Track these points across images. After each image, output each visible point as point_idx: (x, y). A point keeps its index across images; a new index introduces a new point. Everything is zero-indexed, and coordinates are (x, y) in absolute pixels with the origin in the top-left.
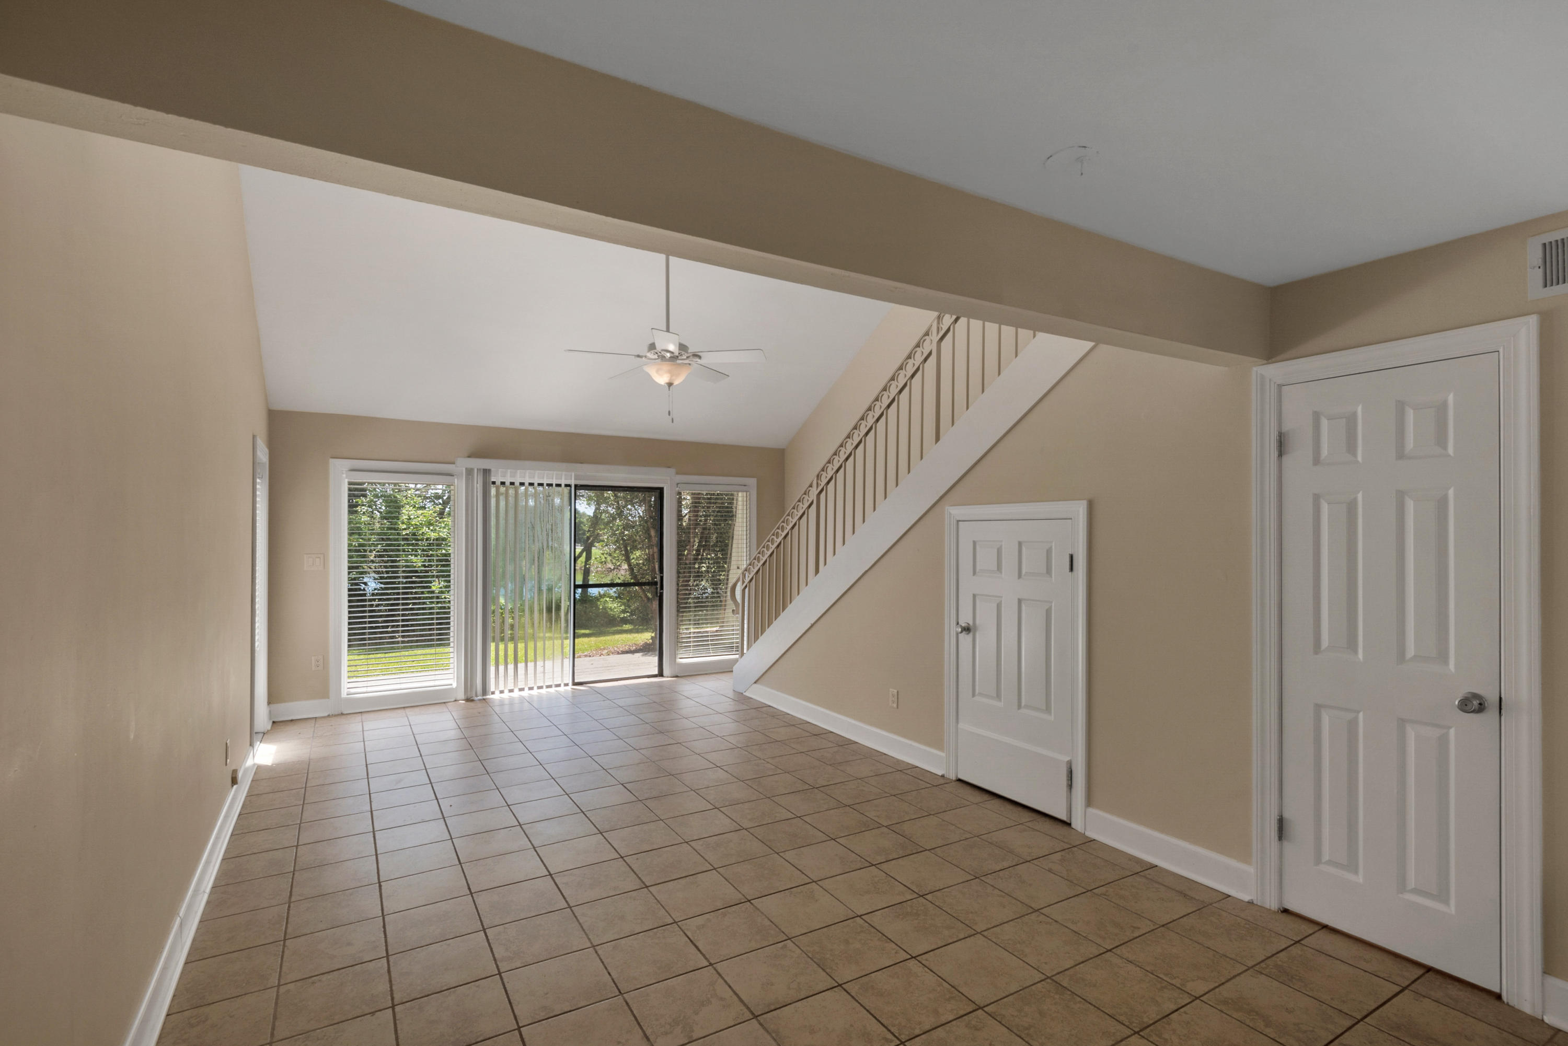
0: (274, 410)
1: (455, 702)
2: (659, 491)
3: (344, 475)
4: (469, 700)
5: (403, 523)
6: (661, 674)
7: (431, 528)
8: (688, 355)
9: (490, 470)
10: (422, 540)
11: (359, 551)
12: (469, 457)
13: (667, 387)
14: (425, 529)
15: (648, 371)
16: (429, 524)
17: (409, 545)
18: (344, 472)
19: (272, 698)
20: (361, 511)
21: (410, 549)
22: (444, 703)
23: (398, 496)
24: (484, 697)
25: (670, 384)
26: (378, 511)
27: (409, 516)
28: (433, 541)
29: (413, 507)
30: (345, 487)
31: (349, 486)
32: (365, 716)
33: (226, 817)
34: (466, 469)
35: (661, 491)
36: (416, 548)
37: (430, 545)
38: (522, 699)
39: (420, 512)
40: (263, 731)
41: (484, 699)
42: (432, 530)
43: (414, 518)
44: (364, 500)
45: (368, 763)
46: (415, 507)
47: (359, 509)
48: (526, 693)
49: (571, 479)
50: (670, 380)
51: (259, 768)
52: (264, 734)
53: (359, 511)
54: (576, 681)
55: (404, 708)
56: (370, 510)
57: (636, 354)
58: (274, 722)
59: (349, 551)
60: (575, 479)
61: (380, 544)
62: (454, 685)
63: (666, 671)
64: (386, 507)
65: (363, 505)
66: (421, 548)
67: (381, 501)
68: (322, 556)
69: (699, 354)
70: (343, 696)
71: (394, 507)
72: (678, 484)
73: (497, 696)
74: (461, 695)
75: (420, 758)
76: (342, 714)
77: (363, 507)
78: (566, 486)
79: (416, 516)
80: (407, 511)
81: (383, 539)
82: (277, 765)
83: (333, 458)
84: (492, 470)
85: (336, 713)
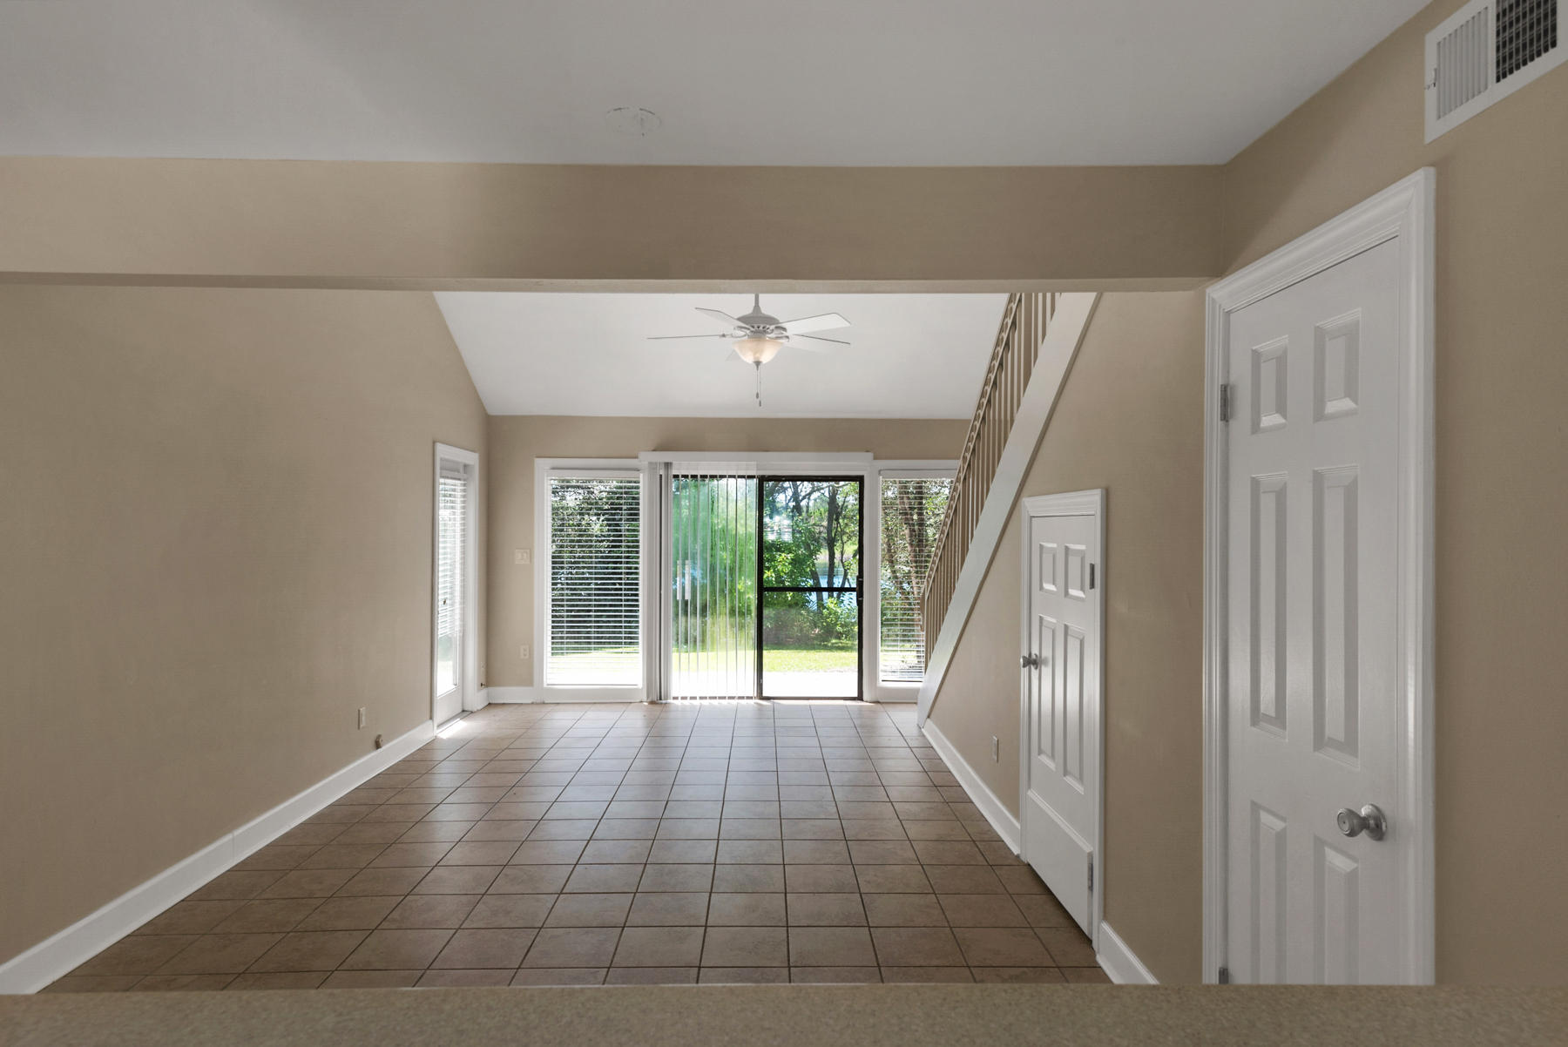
0: (493, 416)
1: (639, 704)
3: (546, 474)
4: (652, 703)
6: (860, 698)
9: (671, 464)
12: (654, 450)
18: (547, 470)
22: (630, 703)
24: (666, 701)
25: (759, 364)
30: (548, 485)
32: (558, 707)
34: (649, 463)
35: (860, 479)
38: (700, 707)
40: (471, 710)
41: (665, 703)
48: (707, 702)
52: (472, 713)
54: (762, 695)
55: (594, 703)
57: (721, 333)
58: (490, 704)
60: (761, 471)
62: (640, 686)
63: (865, 696)
68: (528, 551)
70: (545, 686)
72: (880, 471)
73: (679, 702)
74: (646, 696)
76: (544, 703)
78: (750, 477)
83: (538, 457)
84: (674, 462)
85: (539, 701)
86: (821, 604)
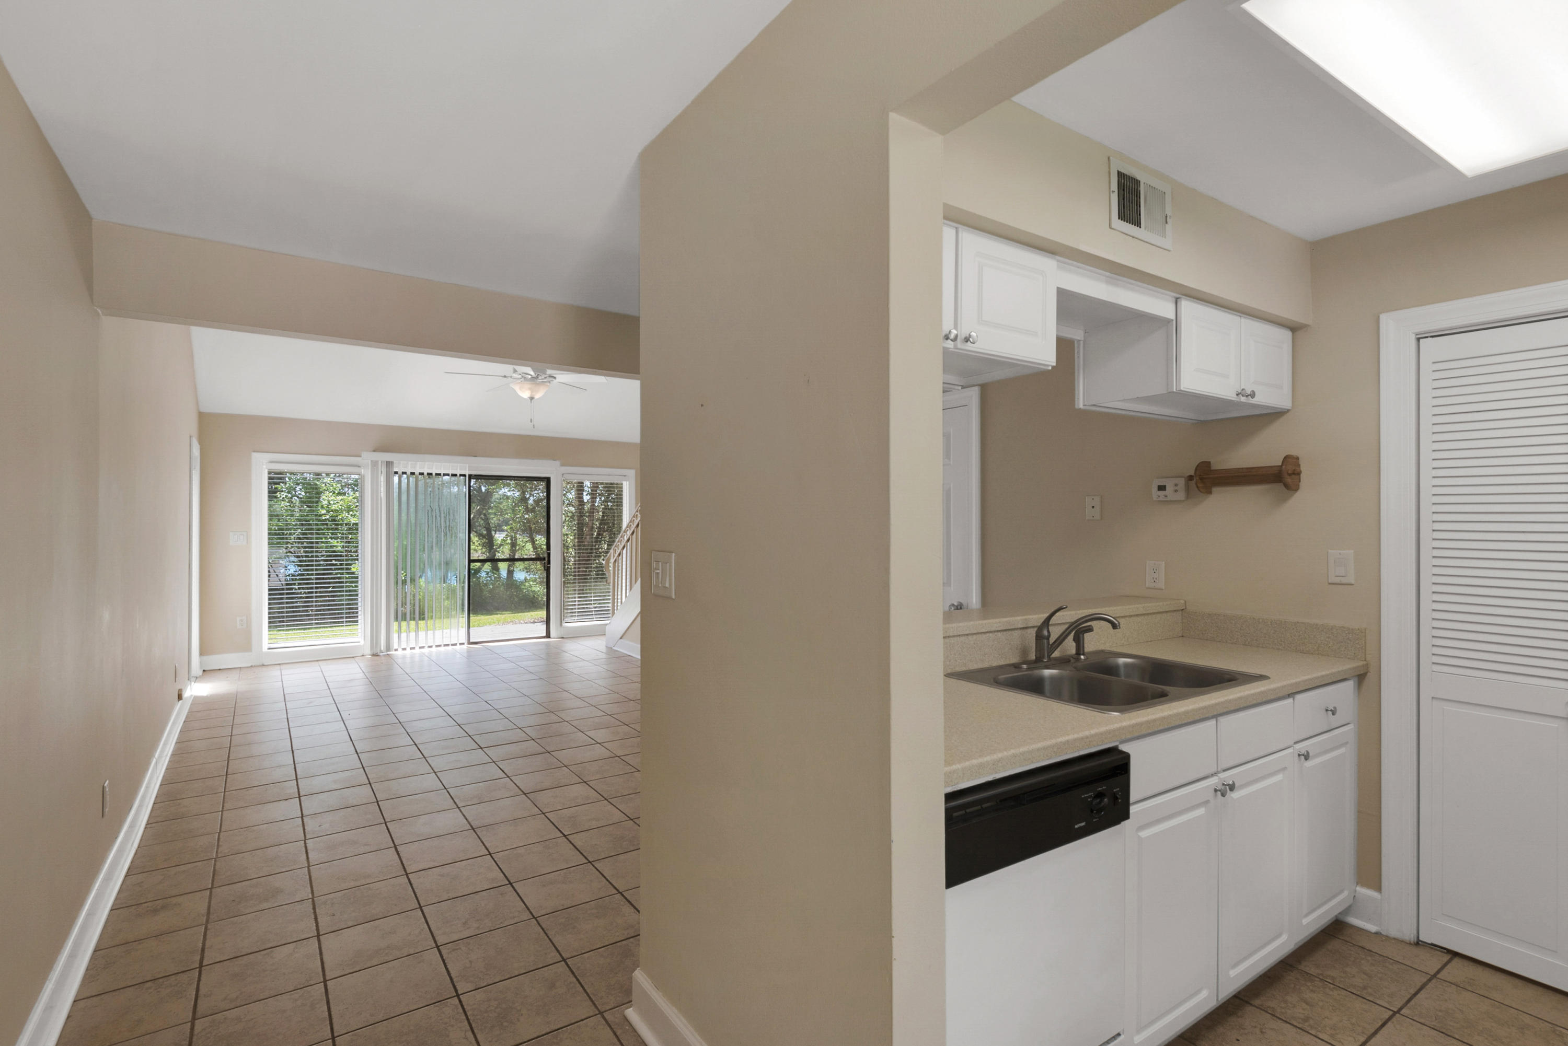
0: (204, 413)
1: (363, 657)
2: (546, 480)
3: (265, 467)
4: (375, 655)
5: (322, 507)
6: (548, 636)
7: (351, 513)
8: (546, 376)
9: (392, 462)
10: (342, 525)
11: (279, 534)
12: (374, 451)
13: (530, 400)
14: (345, 514)
15: (513, 387)
16: (349, 509)
17: (328, 529)
18: (265, 463)
19: (202, 653)
20: (281, 497)
21: (330, 532)
22: (353, 657)
23: (318, 483)
24: (388, 653)
25: (532, 398)
26: (298, 497)
27: (329, 502)
28: (353, 526)
29: (333, 494)
30: (266, 476)
31: (269, 475)
32: (282, 667)
33: (174, 723)
34: (372, 461)
35: (548, 480)
36: (336, 531)
37: (350, 529)
38: (422, 655)
39: (340, 497)
40: (196, 676)
41: (388, 654)
42: (352, 515)
43: (334, 504)
44: (284, 487)
45: (285, 693)
46: (334, 493)
47: (278, 494)
48: (426, 650)
49: (466, 470)
50: (531, 395)
51: (196, 698)
52: (197, 678)
53: (279, 496)
54: (471, 641)
55: (317, 661)
56: (290, 496)
57: (503, 375)
58: (204, 671)
59: (269, 534)
60: (469, 470)
61: (300, 528)
62: (362, 643)
63: (553, 634)
64: (306, 493)
65: (282, 491)
66: (341, 532)
67: (300, 487)
68: (245, 534)
69: (554, 375)
70: (264, 650)
71: (313, 493)
72: (563, 474)
73: (400, 652)
74: (368, 651)
75: (328, 690)
76: (263, 665)
77: (282, 493)
78: (461, 475)
79: (335, 502)
80: (326, 496)
81: (302, 525)
82: (211, 695)
83: (254, 452)
84: (395, 462)
85: (258, 664)
86: (510, 573)
